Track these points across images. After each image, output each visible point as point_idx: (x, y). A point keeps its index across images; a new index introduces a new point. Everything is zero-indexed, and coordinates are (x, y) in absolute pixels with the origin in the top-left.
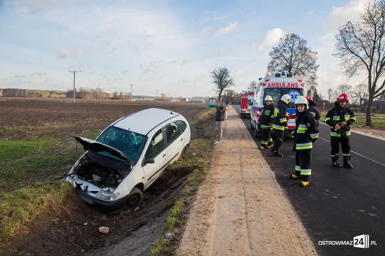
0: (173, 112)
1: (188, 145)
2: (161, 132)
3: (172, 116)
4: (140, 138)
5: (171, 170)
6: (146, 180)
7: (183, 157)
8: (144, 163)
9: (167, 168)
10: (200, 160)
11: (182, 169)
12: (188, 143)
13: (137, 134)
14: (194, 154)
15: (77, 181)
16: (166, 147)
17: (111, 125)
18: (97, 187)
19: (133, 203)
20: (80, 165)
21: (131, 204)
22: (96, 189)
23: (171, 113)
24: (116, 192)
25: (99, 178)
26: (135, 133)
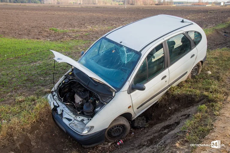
0: (185, 20)
1: (202, 62)
2: (162, 47)
3: (184, 24)
4: (131, 55)
5: (173, 95)
6: (135, 109)
7: (193, 77)
8: (132, 89)
9: (167, 92)
10: (215, 85)
11: (187, 96)
12: (202, 59)
13: (129, 50)
14: (210, 73)
15: (55, 102)
16: (168, 67)
17: (104, 36)
18: (71, 114)
19: (116, 134)
20: (64, 81)
21: (114, 135)
22: (71, 116)
23: (183, 21)
24: (90, 124)
25: (81, 100)
26: (127, 48)
